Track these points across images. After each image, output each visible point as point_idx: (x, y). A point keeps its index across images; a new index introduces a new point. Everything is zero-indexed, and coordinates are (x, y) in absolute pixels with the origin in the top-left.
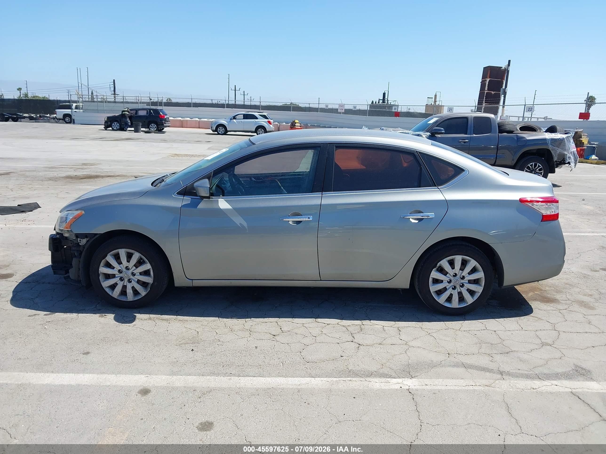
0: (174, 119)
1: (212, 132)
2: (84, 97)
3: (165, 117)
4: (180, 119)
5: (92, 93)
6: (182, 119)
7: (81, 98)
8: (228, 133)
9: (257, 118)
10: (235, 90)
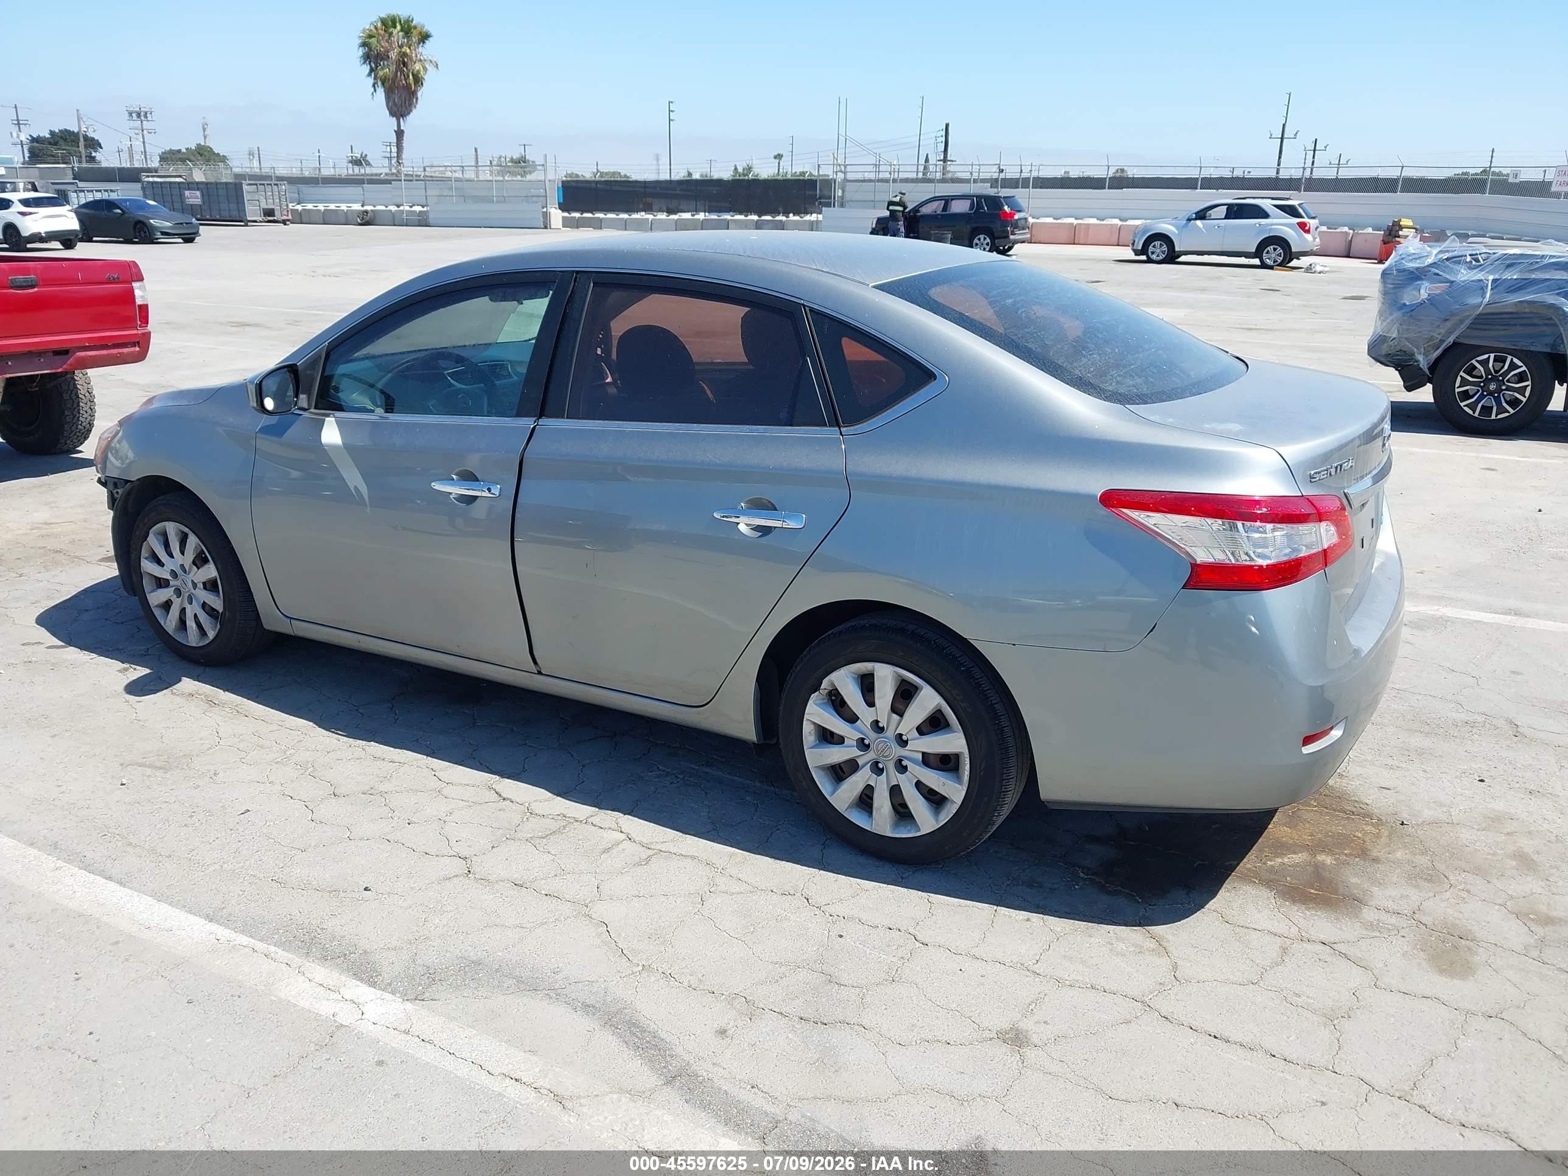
0: (1055, 221)
1: (1132, 256)
2: (849, 168)
3: (1016, 217)
4: (1072, 220)
5: (927, 160)
6: (1075, 222)
7: (841, 171)
8: (1183, 259)
9: (1266, 216)
10: (1282, 138)
